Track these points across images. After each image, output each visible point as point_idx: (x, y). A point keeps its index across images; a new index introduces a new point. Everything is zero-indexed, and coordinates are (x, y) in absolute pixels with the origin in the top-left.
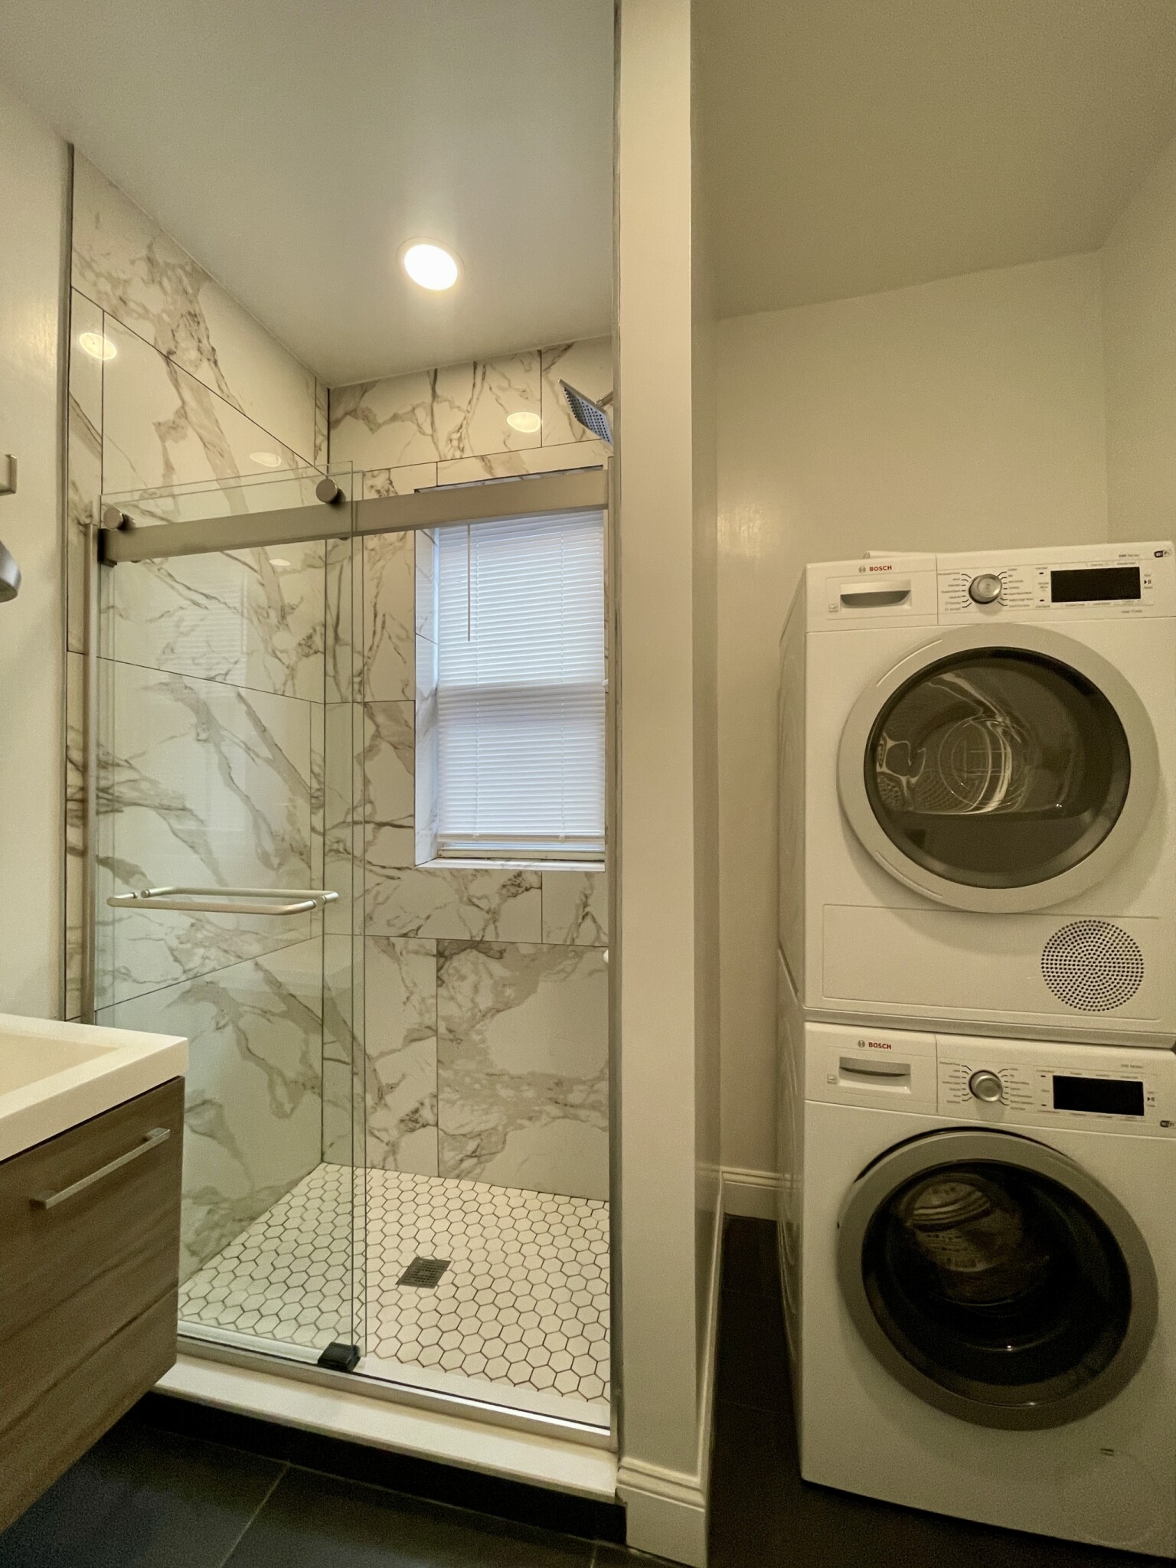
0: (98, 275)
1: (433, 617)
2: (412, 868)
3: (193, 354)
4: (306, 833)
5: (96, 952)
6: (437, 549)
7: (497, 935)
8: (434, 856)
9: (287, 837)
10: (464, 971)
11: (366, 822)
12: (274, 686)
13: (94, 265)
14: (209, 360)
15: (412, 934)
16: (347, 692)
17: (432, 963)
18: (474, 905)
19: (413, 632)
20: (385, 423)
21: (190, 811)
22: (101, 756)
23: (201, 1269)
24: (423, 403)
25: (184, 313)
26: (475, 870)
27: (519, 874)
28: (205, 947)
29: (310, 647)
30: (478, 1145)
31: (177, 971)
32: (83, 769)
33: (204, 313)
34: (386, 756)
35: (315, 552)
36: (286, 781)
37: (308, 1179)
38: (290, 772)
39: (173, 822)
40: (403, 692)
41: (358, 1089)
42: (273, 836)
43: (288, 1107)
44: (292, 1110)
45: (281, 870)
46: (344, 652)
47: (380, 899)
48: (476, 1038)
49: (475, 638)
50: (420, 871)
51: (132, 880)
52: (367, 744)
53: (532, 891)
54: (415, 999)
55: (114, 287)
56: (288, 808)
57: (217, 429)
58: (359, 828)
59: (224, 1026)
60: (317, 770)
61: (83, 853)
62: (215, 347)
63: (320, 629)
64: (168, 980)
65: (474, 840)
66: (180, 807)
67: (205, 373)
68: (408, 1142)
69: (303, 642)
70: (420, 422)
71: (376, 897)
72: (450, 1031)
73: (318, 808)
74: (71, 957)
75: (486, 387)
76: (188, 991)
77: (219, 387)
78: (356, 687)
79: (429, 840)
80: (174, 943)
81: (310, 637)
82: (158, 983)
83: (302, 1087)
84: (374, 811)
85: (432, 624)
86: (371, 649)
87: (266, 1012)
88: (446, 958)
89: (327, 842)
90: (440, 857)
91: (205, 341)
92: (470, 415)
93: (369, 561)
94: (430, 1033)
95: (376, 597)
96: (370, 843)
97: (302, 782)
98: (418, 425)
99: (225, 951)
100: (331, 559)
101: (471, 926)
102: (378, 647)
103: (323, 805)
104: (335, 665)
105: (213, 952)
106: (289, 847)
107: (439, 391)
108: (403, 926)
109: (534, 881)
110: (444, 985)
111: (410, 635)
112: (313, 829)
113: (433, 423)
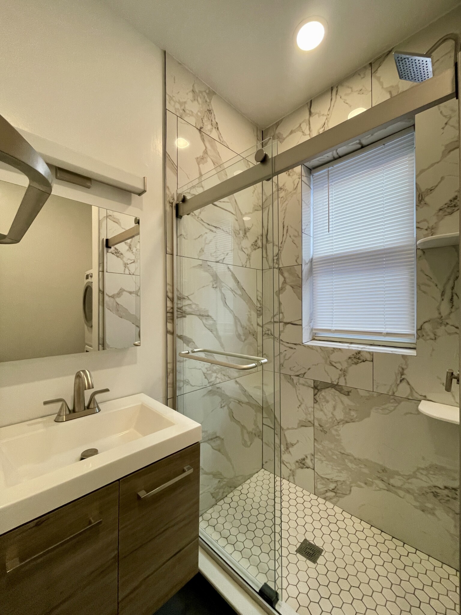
0: (175, 102)
1: (310, 224)
2: (301, 344)
3: (209, 127)
4: (255, 325)
5: (177, 373)
6: (312, 191)
7: (346, 383)
8: (312, 339)
9: (248, 328)
10: (328, 398)
11: (280, 322)
12: (242, 263)
13: (174, 98)
14: (215, 128)
15: (301, 376)
16: (271, 264)
17: (311, 392)
18: (333, 366)
19: (301, 232)
20: (288, 136)
21: (211, 317)
22: (178, 295)
23: (216, 504)
24: (305, 120)
25: (206, 110)
26: (334, 348)
27: (359, 352)
28: (216, 373)
29: (256, 246)
30: (336, 487)
31: (206, 382)
32: (172, 300)
33: (213, 108)
34: (289, 292)
35: (258, 204)
36: (247, 303)
37: (256, 475)
38: (248, 300)
39: (204, 321)
40: (296, 261)
41: (277, 441)
42: (242, 327)
43: (249, 443)
44: (251, 444)
45: (246, 342)
46: (270, 246)
47: (287, 357)
48: (334, 432)
49: (332, 230)
50: (305, 346)
51: (190, 345)
52: (280, 287)
53: (366, 362)
54: (303, 406)
55: (181, 106)
56: (248, 315)
57: (218, 156)
58: (277, 325)
59: (224, 406)
60: (259, 299)
61: (172, 333)
62: (217, 122)
63: (260, 238)
64: (203, 385)
65: (332, 332)
66: (207, 315)
67: (214, 134)
68: (300, 473)
69: (253, 244)
70: (303, 130)
71: (284, 357)
72: (321, 426)
73: (260, 315)
74: (169, 374)
75: (338, 97)
76: (210, 391)
77: (219, 139)
78: (275, 261)
79: (309, 331)
80: (205, 371)
81: (256, 241)
82: (199, 386)
83: (254, 435)
84: (283, 317)
85: (310, 228)
86: (281, 243)
87: (240, 402)
88: (318, 390)
89: (264, 330)
90: (314, 339)
91: (213, 120)
92: (329, 116)
93: (281, 203)
94: (310, 424)
95: (284, 219)
96: (282, 331)
97: (253, 304)
98: (302, 132)
99: (224, 375)
100: (265, 206)
101: (332, 376)
102: (285, 241)
103: (262, 314)
104: (266, 252)
105: (219, 375)
106: (249, 332)
107: (312, 110)
108: (298, 371)
109: (369, 357)
110: (318, 403)
111: (300, 234)
112: (258, 324)
113: (310, 128)
